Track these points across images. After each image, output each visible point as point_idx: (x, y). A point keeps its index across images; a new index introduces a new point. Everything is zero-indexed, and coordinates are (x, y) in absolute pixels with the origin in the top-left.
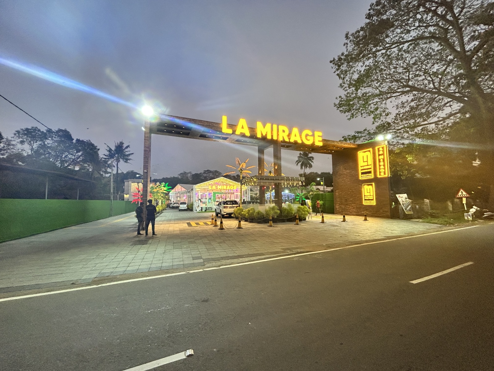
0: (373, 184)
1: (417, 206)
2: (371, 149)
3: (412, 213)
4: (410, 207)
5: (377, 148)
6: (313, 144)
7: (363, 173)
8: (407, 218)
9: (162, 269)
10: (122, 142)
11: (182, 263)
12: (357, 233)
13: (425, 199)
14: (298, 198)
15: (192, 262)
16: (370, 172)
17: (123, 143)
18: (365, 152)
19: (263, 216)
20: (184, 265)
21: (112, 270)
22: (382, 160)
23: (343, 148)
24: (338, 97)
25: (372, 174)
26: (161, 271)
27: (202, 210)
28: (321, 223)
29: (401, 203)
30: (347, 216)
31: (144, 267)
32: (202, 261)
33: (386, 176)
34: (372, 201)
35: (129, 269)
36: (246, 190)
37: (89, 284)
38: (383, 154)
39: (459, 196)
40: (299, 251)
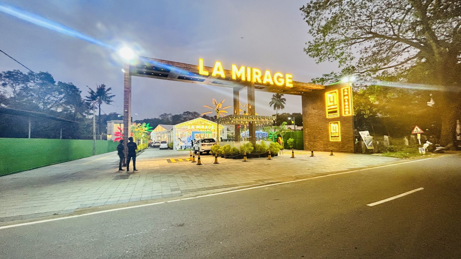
0: (339, 122)
1: (378, 142)
2: (337, 90)
3: (373, 148)
4: (371, 142)
5: (342, 89)
6: (284, 85)
7: (329, 113)
8: (369, 152)
9: (142, 200)
10: (103, 84)
11: (161, 194)
12: (324, 166)
13: (384, 136)
14: (271, 137)
15: (170, 193)
16: (336, 112)
17: (104, 86)
18: (331, 93)
19: (238, 152)
20: (163, 196)
21: (93, 202)
22: (346, 100)
23: (311, 89)
24: (308, 43)
25: (338, 113)
26: (141, 201)
27: (181, 148)
28: (292, 158)
29: (364, 139)
30: (315, 152)
31: (125, 198)
32: (180, 192)
33: (351, 114)
34: (338, 138)
35: (110, 200)
36: (223, 130)
37: (71, 215)
38: (348, 95)
39: (415, 132)
40: (270, 181)
